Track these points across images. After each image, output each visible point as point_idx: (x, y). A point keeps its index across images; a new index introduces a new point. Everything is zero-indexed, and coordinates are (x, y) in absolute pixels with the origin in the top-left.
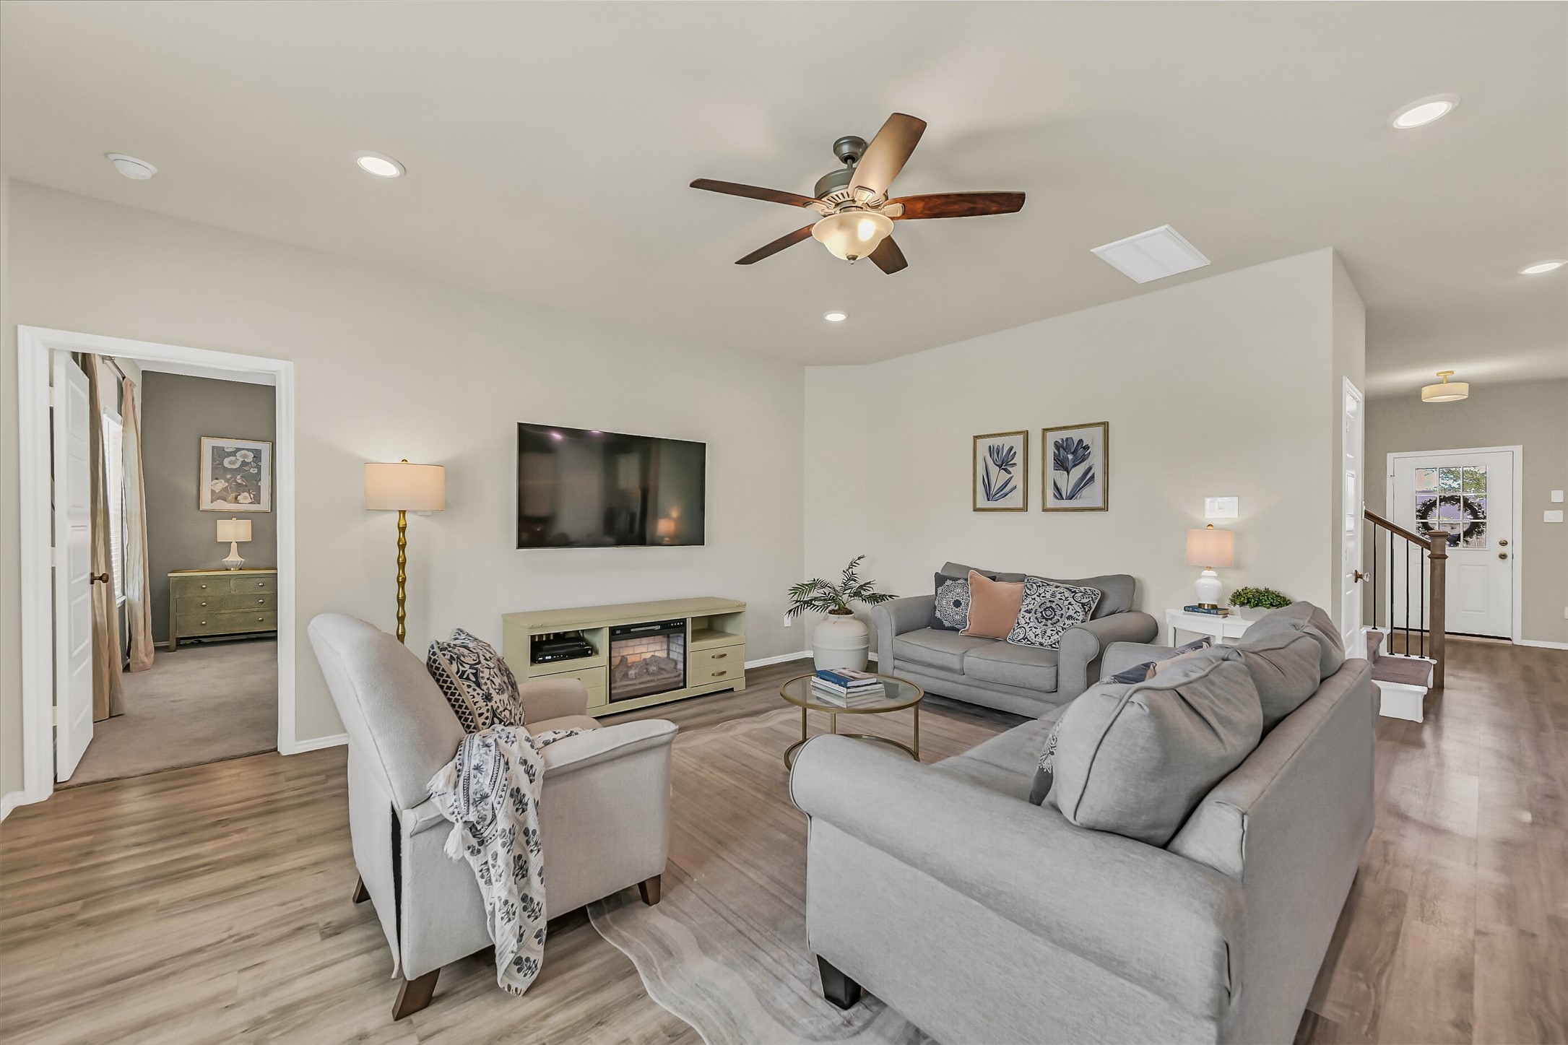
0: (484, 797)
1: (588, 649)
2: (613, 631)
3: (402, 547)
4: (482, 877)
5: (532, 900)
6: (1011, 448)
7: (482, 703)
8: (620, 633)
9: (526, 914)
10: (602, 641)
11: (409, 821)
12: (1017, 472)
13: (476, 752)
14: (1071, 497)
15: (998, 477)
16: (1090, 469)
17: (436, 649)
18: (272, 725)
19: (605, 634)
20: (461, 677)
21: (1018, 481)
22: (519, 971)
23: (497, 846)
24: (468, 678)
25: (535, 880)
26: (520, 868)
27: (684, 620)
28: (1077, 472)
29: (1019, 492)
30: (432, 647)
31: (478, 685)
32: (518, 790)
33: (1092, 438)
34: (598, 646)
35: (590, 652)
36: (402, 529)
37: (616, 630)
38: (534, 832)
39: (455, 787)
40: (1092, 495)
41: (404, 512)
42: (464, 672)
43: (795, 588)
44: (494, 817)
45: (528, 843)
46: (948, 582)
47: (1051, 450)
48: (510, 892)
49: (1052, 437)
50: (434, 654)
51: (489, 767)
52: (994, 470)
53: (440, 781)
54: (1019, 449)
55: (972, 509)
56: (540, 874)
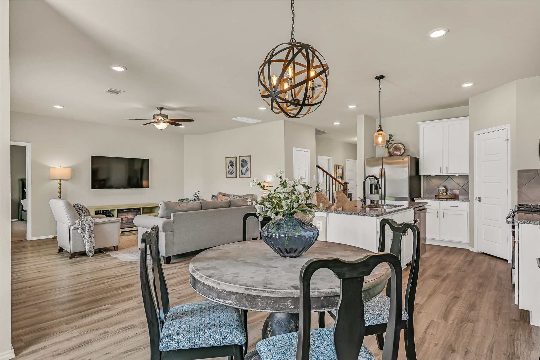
0: (84, 225)
1: (111, 215)
2: (118, 210)
3: (60, 188)
4: (84, 238)
5: (92, 241)
6: (233, 161)
7: (83, 214)
8: (120, 211)
9: (91, 244)
10: (115, 213)
11: (72, 228)
12: (234, 167)
13: (82, 218)
14: (244, 175)
15: (231, 169)
16: (248, 167)
17: (75, 204)
18: (25, 236)
19: (116, 211)
20: (79, 209)
21: (235, 170)
22: (90, 253)
23: (87, 232)
24: (80, 210)
25: (93, 238)
26: (90, 236)
27: (140, 208)
28: (245, 168)
29: (235, 173)
30: (74, 204)
31: (82, 211)
32: (90, 224)
33: (248, 159)
34: (114, 214)
35: (112, 216)
36: (60, 184)
37: (119, 210)
38: (92, 231)
39: (80, 223)
40: (248, 175)
41: (60, 180)
42: (80, 209)
43: (179, 201)
44: (86, 227)
45: (91, 232)
46: (214, 197)
47: (241, 162)
48: (88, 238)
49: (241, 159)
50: (74, 205)
51: (85, 220)
52: (230, 167)
53: (77, 222)
54: (235, 161)
55: (225, 177)
56: (93, 237)
